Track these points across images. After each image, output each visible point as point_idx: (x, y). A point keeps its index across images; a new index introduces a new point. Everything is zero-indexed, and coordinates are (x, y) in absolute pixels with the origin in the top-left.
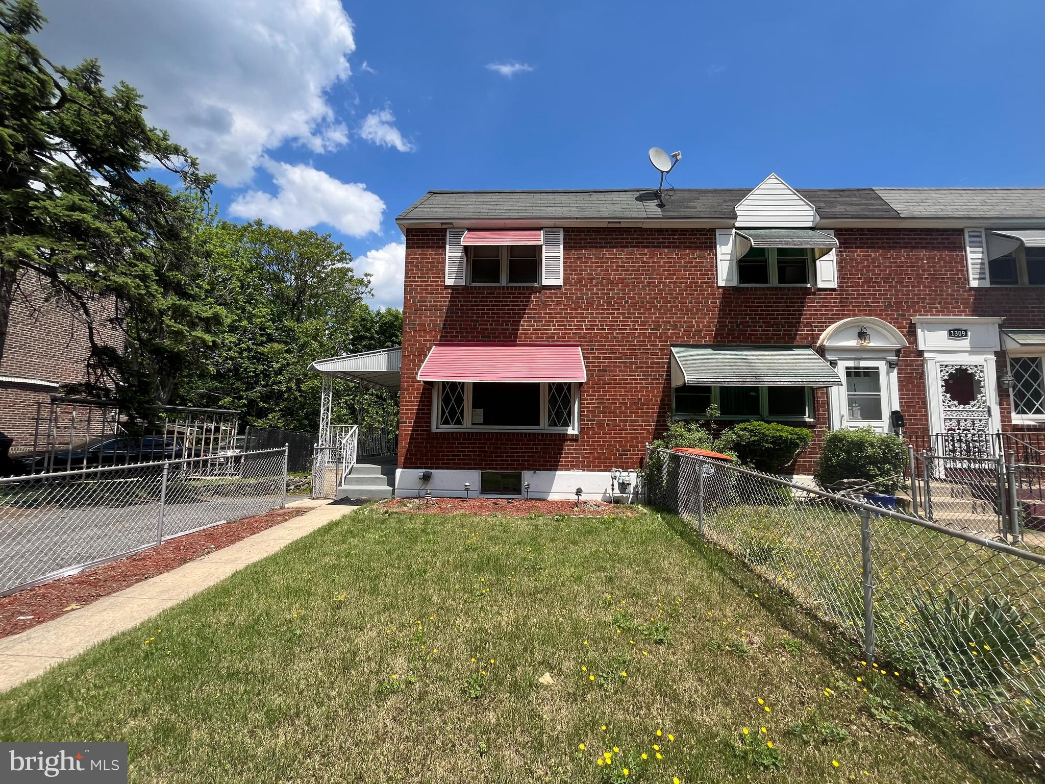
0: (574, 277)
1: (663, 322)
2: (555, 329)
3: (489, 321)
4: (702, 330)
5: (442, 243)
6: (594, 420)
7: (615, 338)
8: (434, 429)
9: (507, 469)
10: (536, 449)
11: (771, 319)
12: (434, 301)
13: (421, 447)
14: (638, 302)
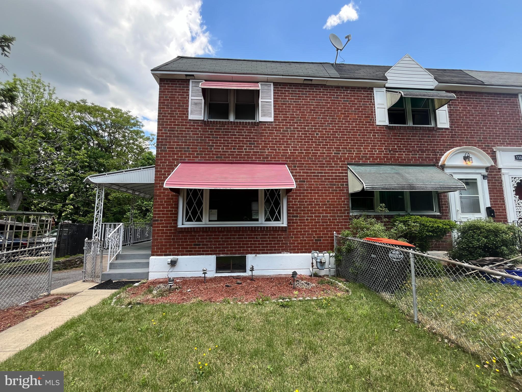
0: (281, 117)
1: (342, 148)
2: (269, 152)
3: (221, 146)
4: (367, 154)
5: (187, 90)
6: (297, 216)
7: (310, 158)
8: (180, 225)
9: (236, 253)
10: (257, 238)
11: (410, 147)
12: (180, 131)
13: (170, 239)
14: (325, 134)
